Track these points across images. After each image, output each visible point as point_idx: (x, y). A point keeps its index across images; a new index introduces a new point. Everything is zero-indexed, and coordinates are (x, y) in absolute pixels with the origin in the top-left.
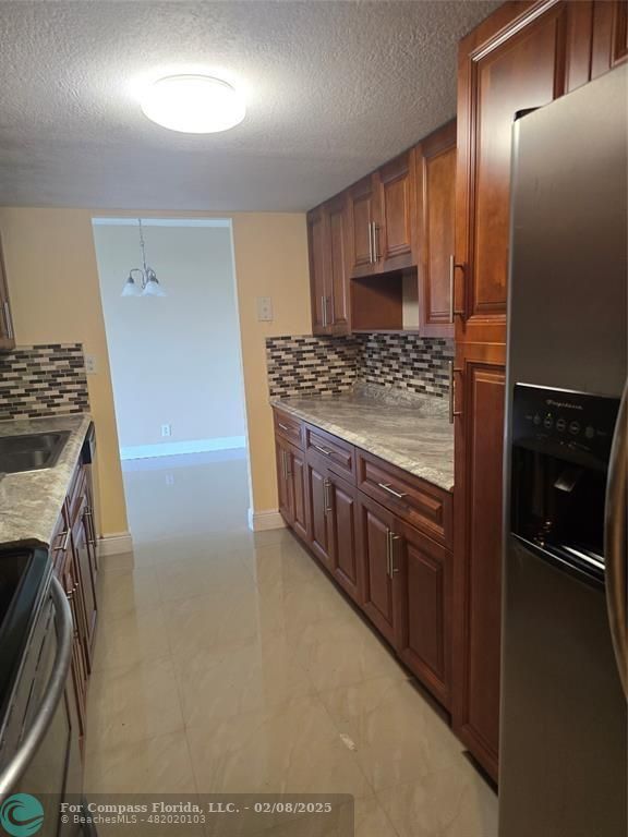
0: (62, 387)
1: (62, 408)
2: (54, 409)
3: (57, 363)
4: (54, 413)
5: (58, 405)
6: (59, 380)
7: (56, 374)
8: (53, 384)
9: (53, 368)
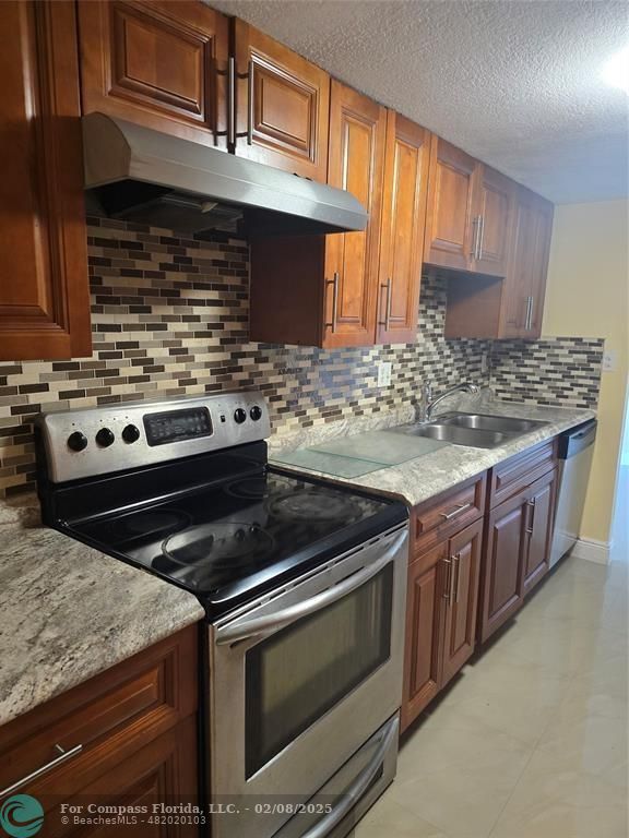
0: (574, 381)
1: (569, 401)
2: (561, 400)
3: (575, 356)
4: (560, 404)
5: (567, 397)
6: (573, 373)
7: (572, 367)
8: (566, 376)
9: (570, 360)
